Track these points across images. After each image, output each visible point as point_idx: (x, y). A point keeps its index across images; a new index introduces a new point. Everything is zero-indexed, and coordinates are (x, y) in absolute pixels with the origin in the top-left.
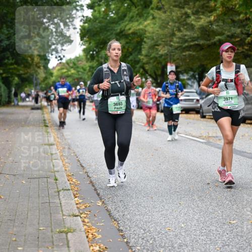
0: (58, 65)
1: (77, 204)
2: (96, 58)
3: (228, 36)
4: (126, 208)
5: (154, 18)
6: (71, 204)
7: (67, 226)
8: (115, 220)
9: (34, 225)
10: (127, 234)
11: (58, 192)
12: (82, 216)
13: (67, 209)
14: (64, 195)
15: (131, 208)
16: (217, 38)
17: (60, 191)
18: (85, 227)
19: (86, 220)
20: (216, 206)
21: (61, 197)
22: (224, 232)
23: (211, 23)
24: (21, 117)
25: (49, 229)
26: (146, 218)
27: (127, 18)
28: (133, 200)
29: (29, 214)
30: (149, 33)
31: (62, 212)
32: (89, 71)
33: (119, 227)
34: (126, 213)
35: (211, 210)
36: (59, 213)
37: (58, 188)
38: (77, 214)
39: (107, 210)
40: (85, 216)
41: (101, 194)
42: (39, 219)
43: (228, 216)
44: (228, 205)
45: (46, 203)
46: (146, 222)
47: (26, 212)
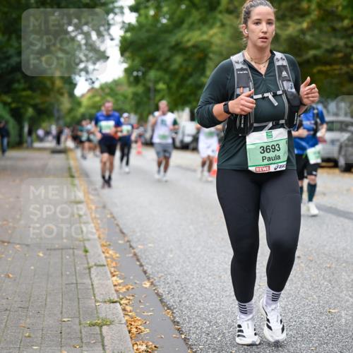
0: (89, 91)
1: (115, 285)
2: (142, 81)
3: (327, 51)
4: (184, 291)
5: (223, 25)
6: (107, 285)
7: (101, 316)
8: (168, 308)
9: (55, 315)
10: (185, 328)
11: (89, 268)
12: (122, 302)
13: (101, 292)
14: (98, 273)
15: (191, 292)
16: (312, 53)
17: (92, 267)
18: (127, 318)
19: (128, 308)
20: (310, 289)
21: (93, 276)
22: (321, 324)
23: (303, 32)
24: (37, 163)
25: (77, 321)
26: (212, 305)
27: (185, 25)
28: (194, 280)
29: (48, 300)
30: (217, 46)
31: (95, 297)
32: (132, 99)
33: (174, 317)
34: (184, 298)
35: (303, 295)
36: (90, 299)
37: (88, 263)
38: (116, 299)
39: (158, 294)
40: (126, 302)
41: (149, 271)
42: (62, 306)
43: (327, 302)
44: (327, 287)
45: (72, 284)
46: (211, 311)
47: (45, 297)
